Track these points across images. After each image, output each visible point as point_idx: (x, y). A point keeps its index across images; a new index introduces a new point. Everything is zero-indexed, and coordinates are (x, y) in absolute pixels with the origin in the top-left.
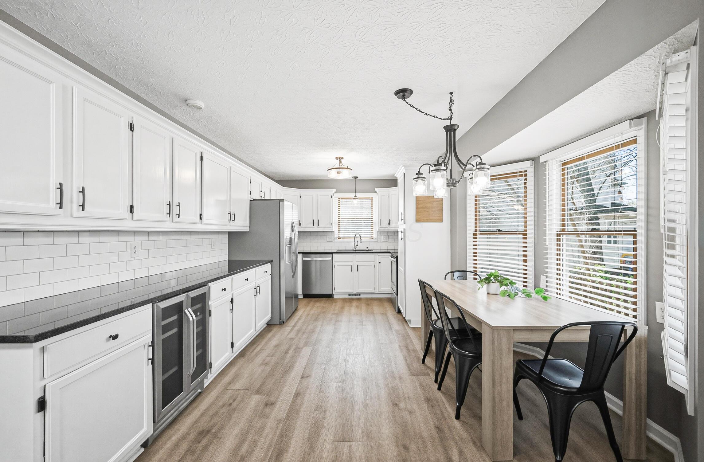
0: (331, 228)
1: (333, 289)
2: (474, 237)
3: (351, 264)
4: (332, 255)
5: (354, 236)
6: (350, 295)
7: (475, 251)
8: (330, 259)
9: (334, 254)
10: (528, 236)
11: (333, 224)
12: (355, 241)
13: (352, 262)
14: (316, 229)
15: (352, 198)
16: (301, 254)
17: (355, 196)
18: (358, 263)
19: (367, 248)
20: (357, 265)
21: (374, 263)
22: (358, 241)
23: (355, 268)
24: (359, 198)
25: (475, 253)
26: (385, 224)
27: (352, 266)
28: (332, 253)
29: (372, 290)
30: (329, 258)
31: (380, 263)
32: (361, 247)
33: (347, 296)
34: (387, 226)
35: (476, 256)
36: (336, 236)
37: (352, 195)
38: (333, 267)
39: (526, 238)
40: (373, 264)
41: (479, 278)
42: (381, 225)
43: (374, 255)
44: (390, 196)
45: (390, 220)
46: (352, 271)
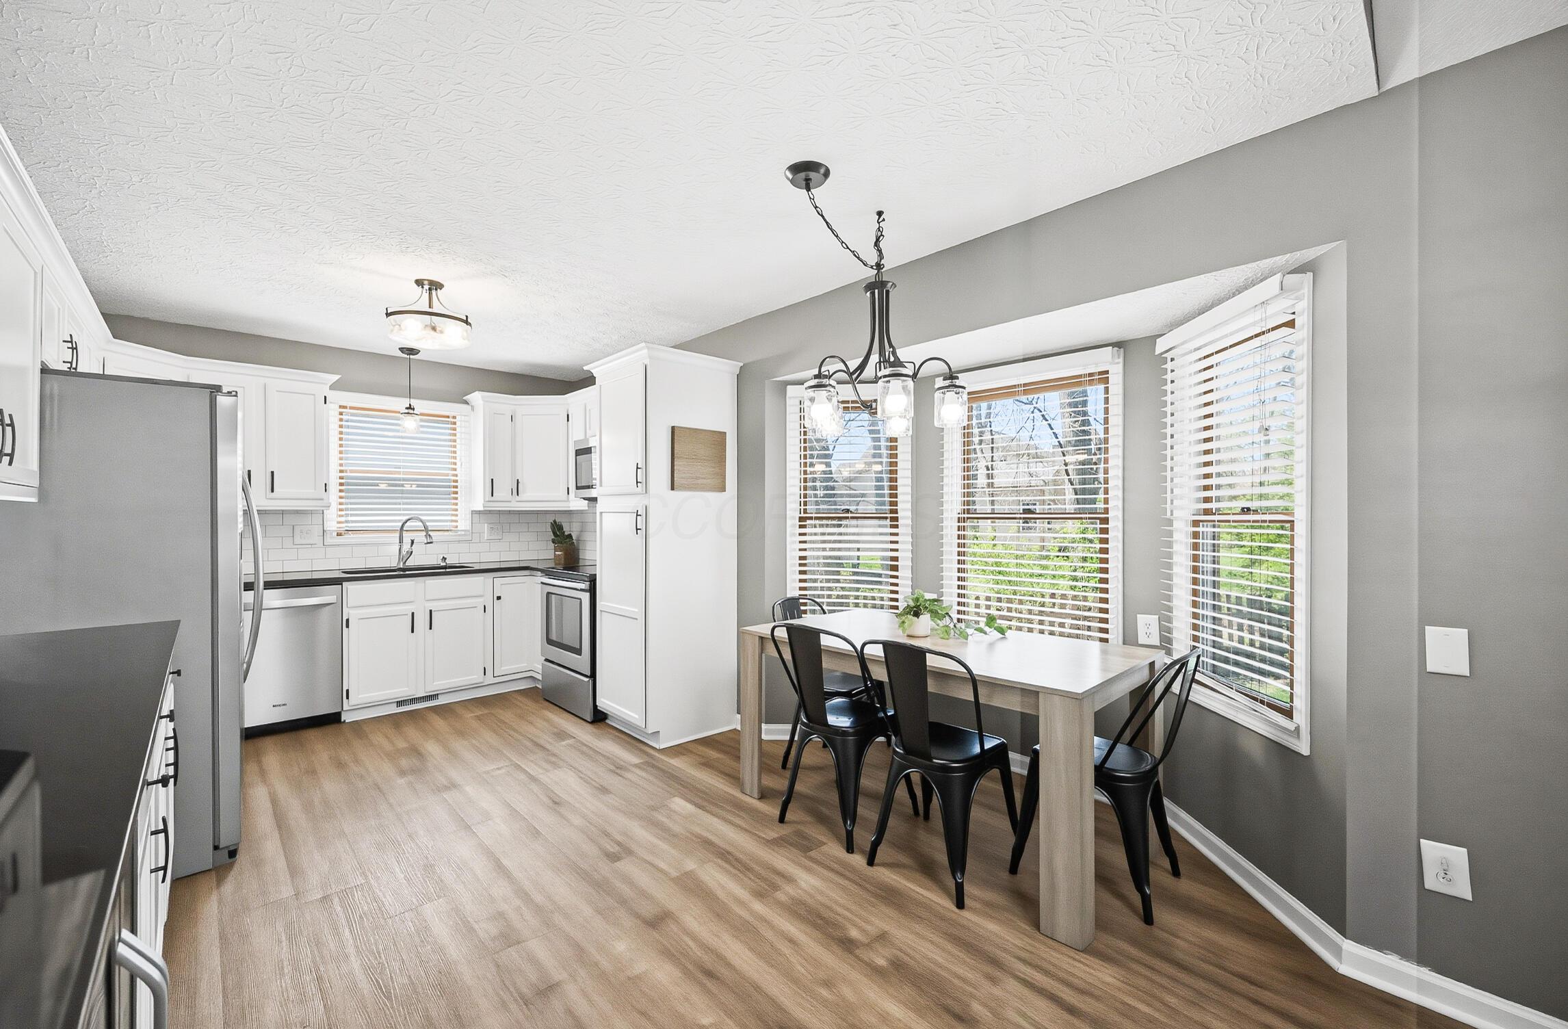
0: (322, 499)
1: (343, 696)
2: (800, 525)
3: (409, 608)
4: (337, 586)
5: (400, 524)
6: (400, 703)
7: (803, 554)
8: (331, 598)
9: (345, 584)
10: (900, 522)
11: (328, 489)
12: (401, 541)
13: (413, 602)
14: (261, 501)
15: (399, 412)
17: (410, 407)
18: (433, 606)
19: (444, 559)
20: (431, 611)
21: (481, 600)
22: (413, 540)
23: (421, 622)
24: (422, 414)
25: (801, 558)
26: (503, 492)
27: (413, 614)
28: (337, 582)
29: (477, 677)
30: (327, 595)
31: (499, 598)
32: (423, 556)
33: (394, 710)
34: (509, 497)
35: (805, 565)
36: (332, 524)
37: (401, 404)
38: (343, 623)
39: (897, 526)
40: (479, 602)
41: (820, 608)
42: (492, 495)
43: (482, 578)
44: (518, 419)
45: (518, 480)
46: (413, 631)
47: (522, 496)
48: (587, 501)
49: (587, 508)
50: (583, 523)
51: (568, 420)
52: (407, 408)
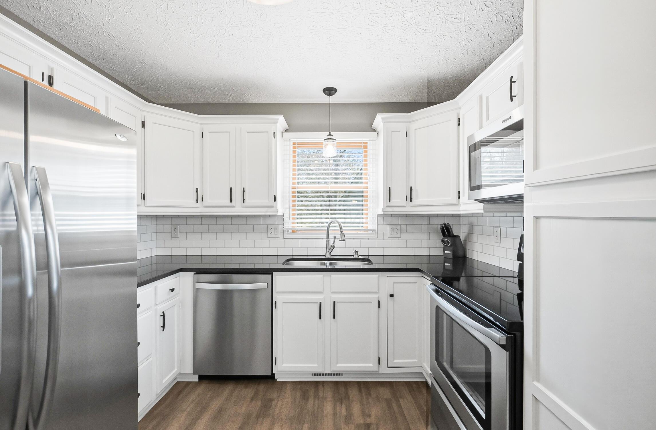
0: (272, 207)
1: (272, 361)
3: (319, 298)
4: (270, 275)
6: (315, 375)
8: (264, 285)
9: (275, 273)
11: (279, 199)
12: (328, 237)
13: (321, 293)
14: (238, 209)
16: (193, 273)
18: (336, 297)
19: (356, 252)
20: (334, 302)
21: (376, 296)
22: (335, 238)
23: (327, 310)
26: (398, 199)
27: (320, 303)
28: (269, 272)
29: (370, 365)
30: (261, 284)
31: (392, 296)
33: (311, 378)
34: (403, 202)
38: (273, 305)
40: (374, 298)
42: (390, 201)
43: (377, 276)
44: (411, 133)
45: (411, 187)
46: (320, 318)
47: (415, 202)
48: (482, 204)
49: (482, 211)
50: (471, 226)
51: (459, 124)
52: (328, 136)
